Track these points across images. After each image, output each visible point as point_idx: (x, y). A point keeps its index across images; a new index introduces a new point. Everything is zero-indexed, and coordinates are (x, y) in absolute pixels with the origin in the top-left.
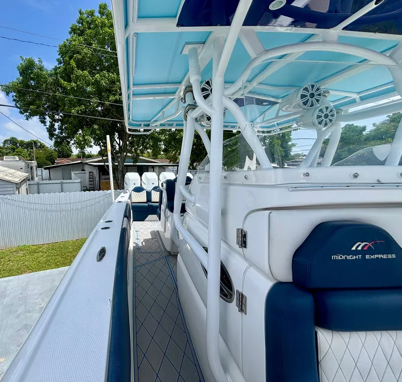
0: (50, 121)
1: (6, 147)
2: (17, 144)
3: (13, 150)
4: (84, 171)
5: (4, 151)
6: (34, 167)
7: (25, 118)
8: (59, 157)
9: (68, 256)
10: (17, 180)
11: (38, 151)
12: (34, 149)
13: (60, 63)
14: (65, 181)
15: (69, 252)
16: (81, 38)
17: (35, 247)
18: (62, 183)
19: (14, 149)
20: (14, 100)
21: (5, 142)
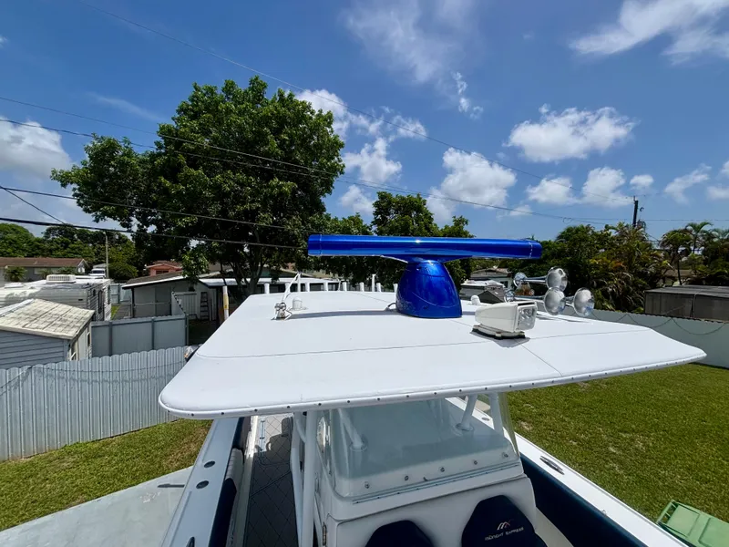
0: (138, 225)
1: (50, 239)
2: (73, 235)
3: (66, 245)
4: (194, 290)
5: (46, 245)
7: (94, 218)
9: (156, 456)
10: (70, 332)
11: (113, 248)
12: (107, 244)
13: (160, 147)
14: (159, 318)
15: (157, 449)
16: (195, 123)
17: (96, 445)
18: (153, 322)
20: (76, 195)
21: (51, 230)
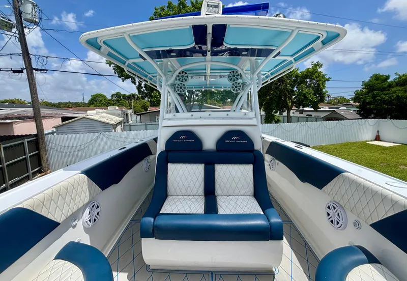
0: (138, 82)
1: (113, 99)
2: (120, 97)
5: (112, 102)
6: (129, 114)
8: (151, 106)
10: (113, 123)
11: (135, 102)
12: (133, 100)
18: (146, 125)
19: (119, 101)
20: (114, 69)
21: (113, 95)
